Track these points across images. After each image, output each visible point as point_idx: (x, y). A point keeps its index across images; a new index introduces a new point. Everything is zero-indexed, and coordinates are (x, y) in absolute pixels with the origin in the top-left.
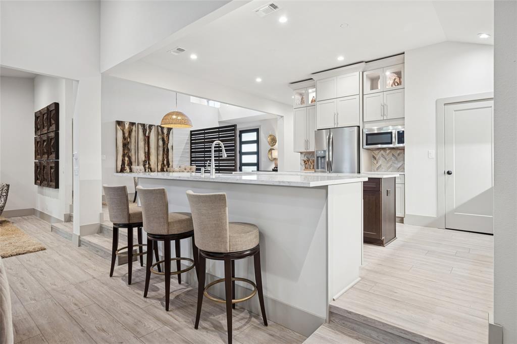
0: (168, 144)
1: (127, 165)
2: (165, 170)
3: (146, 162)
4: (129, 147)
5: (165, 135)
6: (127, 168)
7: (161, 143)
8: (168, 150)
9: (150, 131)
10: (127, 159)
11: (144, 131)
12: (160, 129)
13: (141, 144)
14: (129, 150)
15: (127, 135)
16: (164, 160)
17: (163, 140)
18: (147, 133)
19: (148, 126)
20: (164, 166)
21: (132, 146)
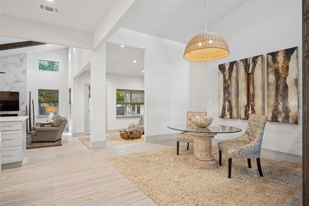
0: (285, 79)
1: (228, 110)
2: (280, 119)
3: (249, 107)
4: (229, 90)
5: (280, 65)
6: (227, 113)
7: (272, 78)
8: (286, 87)
9: (254, 66)
10: (227, 103)
11: (246, 69)
12: (270, 57)
13: (243, 85)
14: (229, 93)
15: (227, 77)
16: (279, 104)
17: (277, 72)
18: (251, 68)
19: (251, 60)
20: (279, 113)
21: (233, 89)
